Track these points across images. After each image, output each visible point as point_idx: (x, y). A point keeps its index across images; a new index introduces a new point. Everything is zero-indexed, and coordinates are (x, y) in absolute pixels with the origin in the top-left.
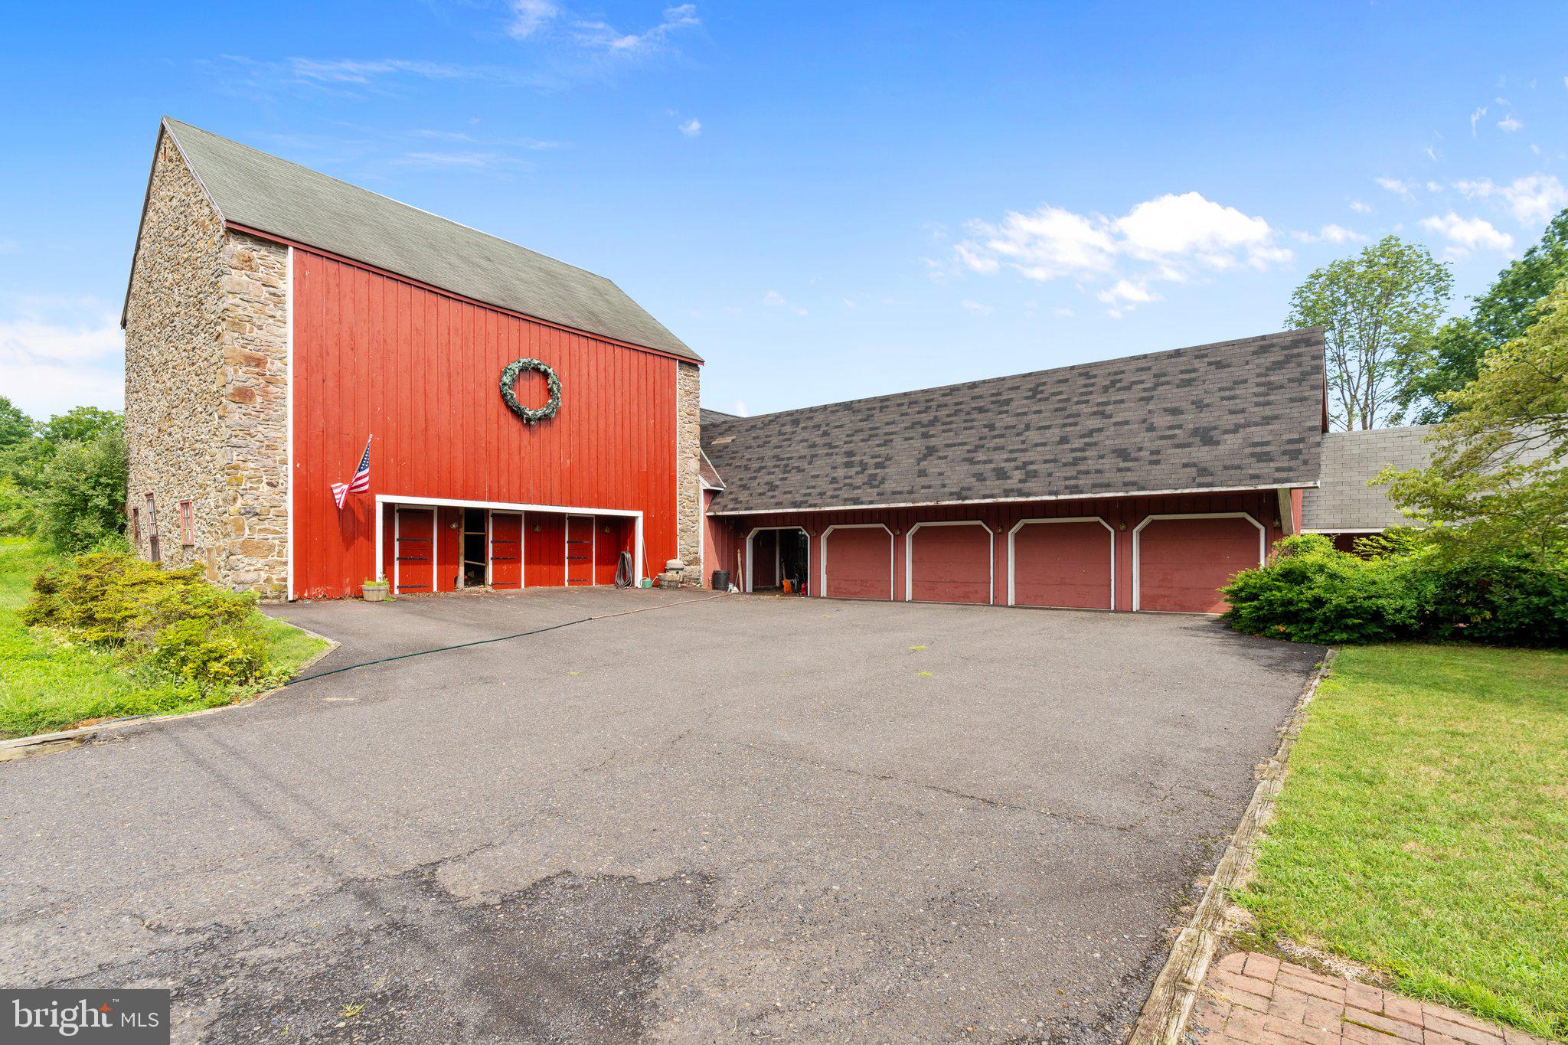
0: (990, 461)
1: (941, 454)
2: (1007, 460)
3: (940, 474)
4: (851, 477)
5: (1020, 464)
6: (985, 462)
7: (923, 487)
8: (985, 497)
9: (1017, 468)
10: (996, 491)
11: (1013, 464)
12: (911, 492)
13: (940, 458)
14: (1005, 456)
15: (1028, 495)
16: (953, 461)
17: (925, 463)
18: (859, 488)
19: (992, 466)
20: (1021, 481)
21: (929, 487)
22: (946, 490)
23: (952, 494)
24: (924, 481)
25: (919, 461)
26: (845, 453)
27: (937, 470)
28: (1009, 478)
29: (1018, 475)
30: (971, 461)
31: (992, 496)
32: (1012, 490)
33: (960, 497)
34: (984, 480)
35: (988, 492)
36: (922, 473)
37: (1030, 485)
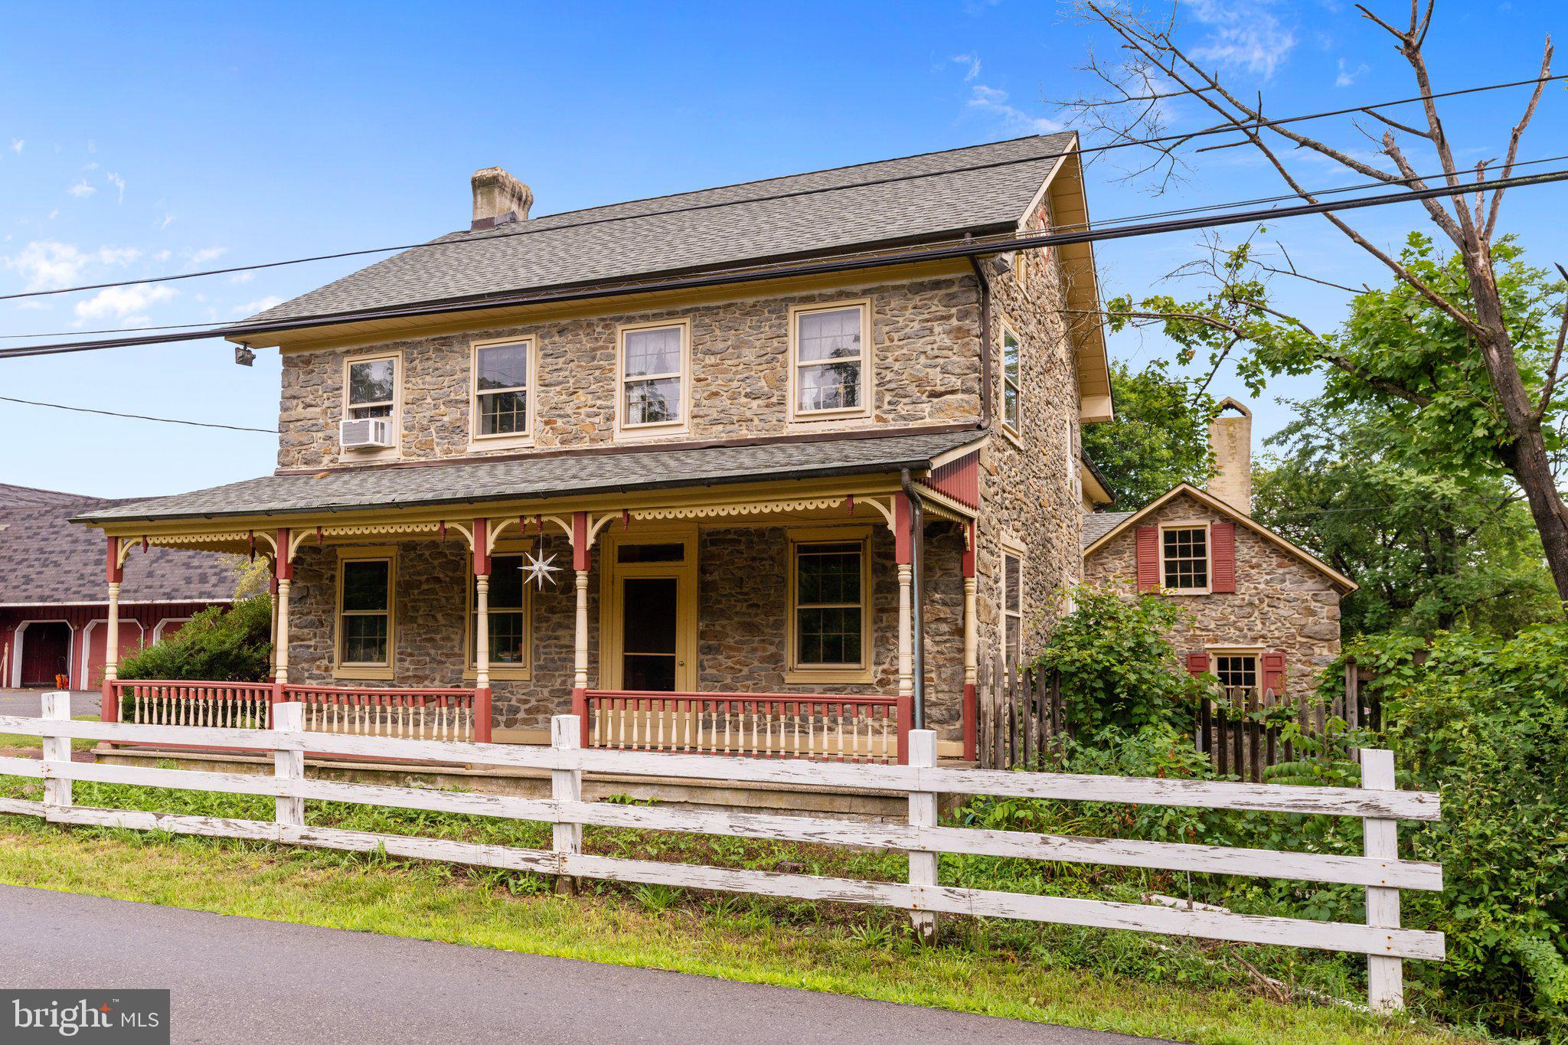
0: (200, 567)
1: (170, 558)
2: (212, 567)
3: (163, 576)
4: (95, 575)
5: (216, 570)
6: (196, 567)
7: (147, 587)
8: (186, 598)
9: (215, 574)
10: (194, 593)
11: (213, 571)
12: (136, 591)
13: (168, 561)
14: (211, 563)
15: (213, 597)
16: (176, 564)
17: (155, 565)
18: (99, 585)
19: (200, 571)
20: (214, 586)
21: (150, 587)
22: (162, 590)
23: (164, 594)
24: (149, 581)
25: (153, 562)
26: (100, 550)
27: (161, 572)
28: (207, 582)
29: (213, 580)
30: (187, 566)
31: (190, 597)
32: (205, 593)
33: (169, 596)
34: (190, 583)
35: (189, 594)
36: (150, 575)
37: (220, 590)
